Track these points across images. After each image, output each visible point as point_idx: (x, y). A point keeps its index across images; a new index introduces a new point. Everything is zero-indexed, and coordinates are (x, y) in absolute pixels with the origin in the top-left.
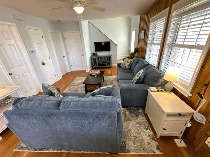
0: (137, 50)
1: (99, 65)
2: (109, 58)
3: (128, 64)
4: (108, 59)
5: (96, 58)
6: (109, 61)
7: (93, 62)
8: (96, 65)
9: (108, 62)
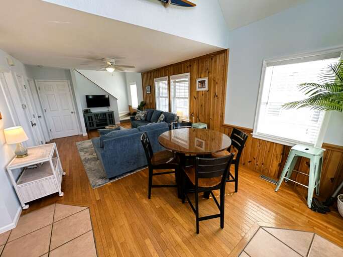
0: (145, 104)
1: (97, 126)
2: (111, 115)
3: (143, 115)
4: (109, 116)
5: (91, 117)
6: (112, 117)
7: (88, 122)
8: (93, 126)
9: (110, 120)
